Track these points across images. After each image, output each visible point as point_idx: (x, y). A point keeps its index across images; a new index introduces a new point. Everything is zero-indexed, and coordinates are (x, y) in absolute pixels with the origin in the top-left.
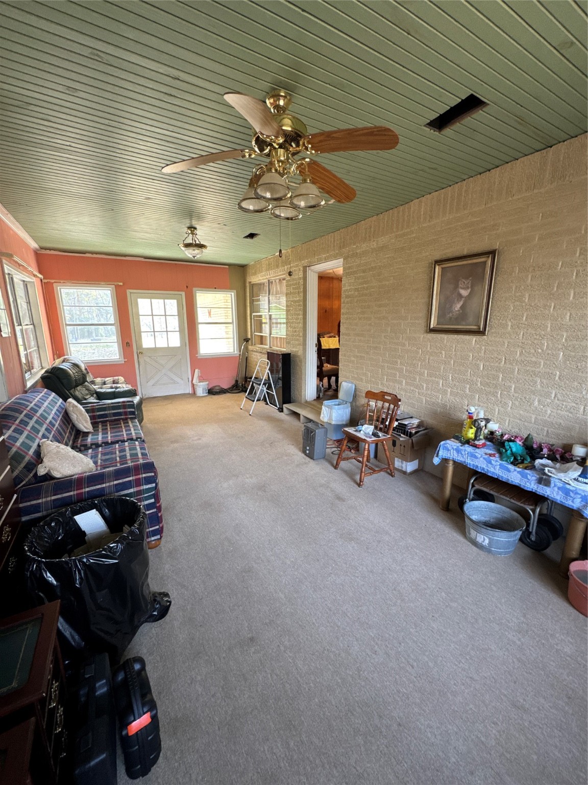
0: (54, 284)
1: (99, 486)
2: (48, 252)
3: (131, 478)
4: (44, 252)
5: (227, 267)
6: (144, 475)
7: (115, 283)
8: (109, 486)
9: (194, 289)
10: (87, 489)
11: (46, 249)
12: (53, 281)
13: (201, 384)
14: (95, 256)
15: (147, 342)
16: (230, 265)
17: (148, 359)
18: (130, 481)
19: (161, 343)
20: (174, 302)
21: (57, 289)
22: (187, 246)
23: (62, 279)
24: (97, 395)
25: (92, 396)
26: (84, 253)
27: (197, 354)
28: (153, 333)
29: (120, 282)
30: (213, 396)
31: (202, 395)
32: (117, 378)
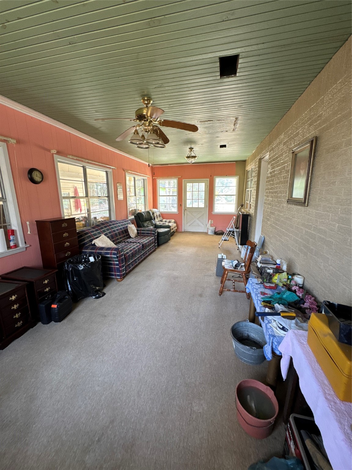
0: (157, 179)
1: (101, 251)
2: (156, 166)
3: (109, 251)
4: (154, 166)
5: (235, 162)
6: (113, 252)
7: (178, 177)
8: (103, 252)
9: (214, 177)
10: (98, 251)
11: (155, 165)
12: (156, 178)
13: (211, 228)
14: (172, 165)
15: (189, 204)
16: (236, 161)
17: (188, 213)
18: (109, 252)
19: (195, 205)
20: (204, 184)
21: (157, 181)
22: (188, 157)
23: (159, 177)
24: (155, 226)
25: (152, 226)
26: (168, 164)
27: (212, 212)
28: (192, 200)
29: (180, 176)
30: (217, 236)
31: (210, 234)
32: (171, 220)
